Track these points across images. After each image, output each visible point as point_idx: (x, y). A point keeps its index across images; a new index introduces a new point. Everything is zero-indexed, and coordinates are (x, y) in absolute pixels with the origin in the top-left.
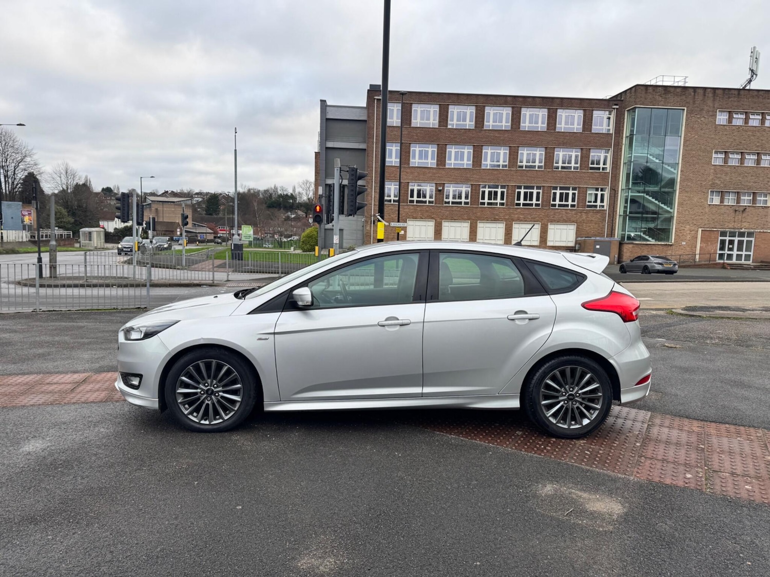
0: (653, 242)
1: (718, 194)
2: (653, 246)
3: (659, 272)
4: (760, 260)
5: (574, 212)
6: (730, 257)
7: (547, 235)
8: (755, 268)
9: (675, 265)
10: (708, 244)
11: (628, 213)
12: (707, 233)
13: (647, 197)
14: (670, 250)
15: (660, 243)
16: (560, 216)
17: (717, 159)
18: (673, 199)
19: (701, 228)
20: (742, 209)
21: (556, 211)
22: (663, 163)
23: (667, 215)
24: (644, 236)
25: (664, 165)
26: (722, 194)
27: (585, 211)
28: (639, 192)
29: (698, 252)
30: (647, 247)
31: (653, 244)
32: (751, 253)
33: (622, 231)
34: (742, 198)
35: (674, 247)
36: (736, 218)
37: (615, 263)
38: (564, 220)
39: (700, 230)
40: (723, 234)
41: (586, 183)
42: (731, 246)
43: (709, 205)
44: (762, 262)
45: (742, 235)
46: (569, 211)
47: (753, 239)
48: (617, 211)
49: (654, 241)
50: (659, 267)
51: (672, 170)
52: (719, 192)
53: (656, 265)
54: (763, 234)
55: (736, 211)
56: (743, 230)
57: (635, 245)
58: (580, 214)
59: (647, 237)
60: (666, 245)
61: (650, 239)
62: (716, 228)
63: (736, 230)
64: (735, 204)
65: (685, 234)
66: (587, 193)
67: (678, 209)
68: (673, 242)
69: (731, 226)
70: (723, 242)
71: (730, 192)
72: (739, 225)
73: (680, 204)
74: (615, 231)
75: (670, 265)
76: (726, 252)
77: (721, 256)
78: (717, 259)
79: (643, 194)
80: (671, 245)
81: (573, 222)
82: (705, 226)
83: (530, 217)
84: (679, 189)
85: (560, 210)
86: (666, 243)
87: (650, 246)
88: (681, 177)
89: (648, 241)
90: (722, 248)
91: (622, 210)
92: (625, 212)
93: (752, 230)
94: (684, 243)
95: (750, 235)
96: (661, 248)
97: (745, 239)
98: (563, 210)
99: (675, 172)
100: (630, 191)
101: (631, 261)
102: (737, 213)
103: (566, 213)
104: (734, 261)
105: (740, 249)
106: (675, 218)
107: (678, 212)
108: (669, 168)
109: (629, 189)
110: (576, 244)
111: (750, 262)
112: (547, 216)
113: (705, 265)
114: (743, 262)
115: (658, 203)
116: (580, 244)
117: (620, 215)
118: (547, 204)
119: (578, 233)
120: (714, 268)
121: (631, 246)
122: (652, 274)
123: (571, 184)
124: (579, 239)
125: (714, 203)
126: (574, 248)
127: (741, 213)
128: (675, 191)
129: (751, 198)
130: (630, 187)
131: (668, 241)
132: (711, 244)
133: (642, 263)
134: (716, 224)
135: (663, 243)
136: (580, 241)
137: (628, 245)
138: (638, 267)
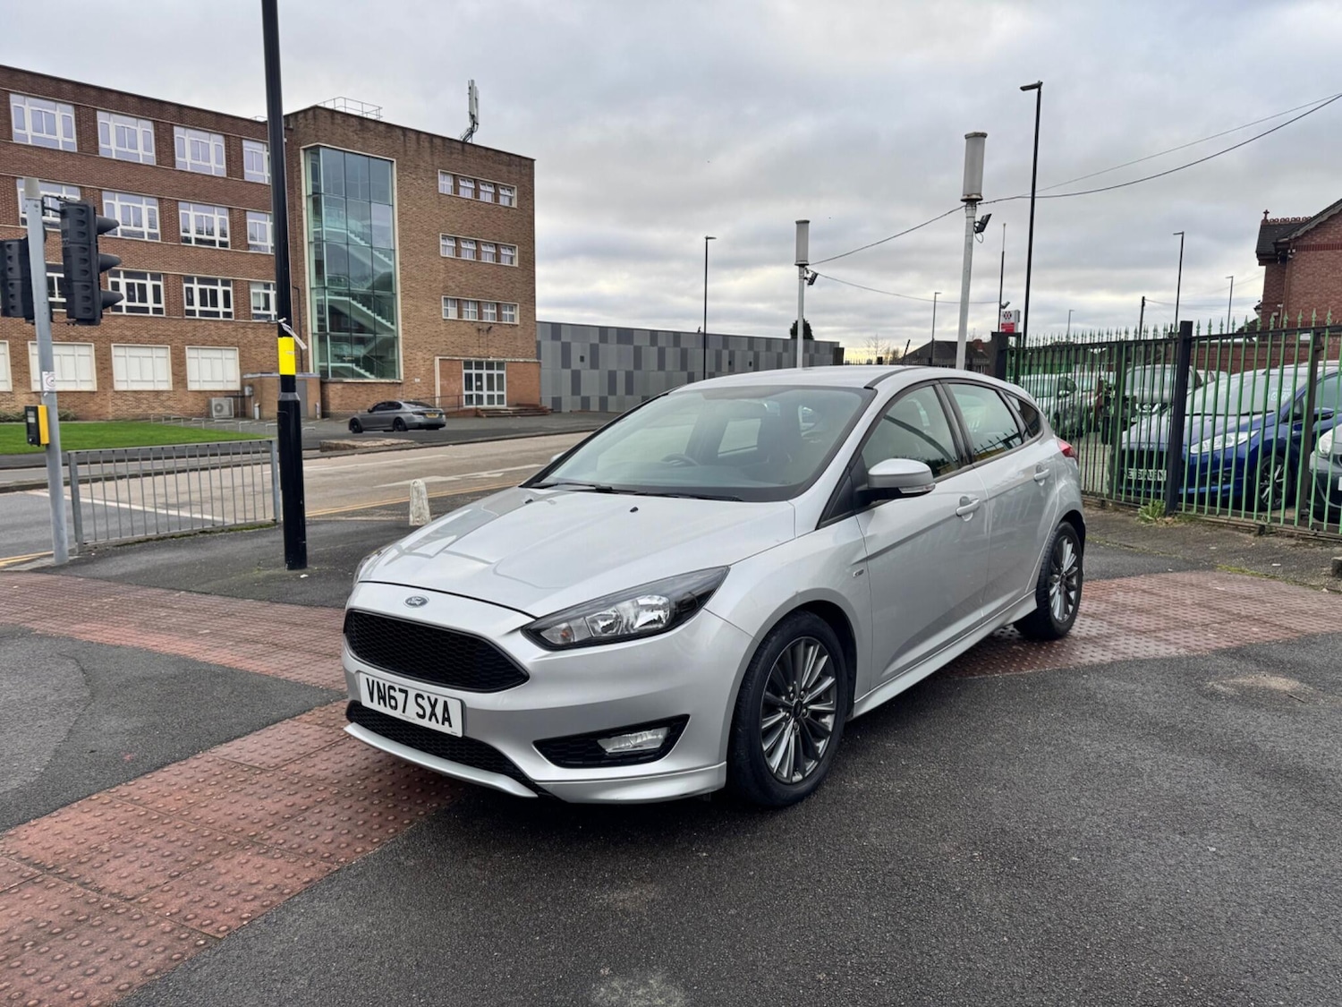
0: (372, 379)
1: (453, 302)
2: (374, 386)
3: (420, 426)
4: (515, 403)
5: (230, 327)
6: (480, 398)
7: (185, 370)
8: (515, 415)
9: (441, 414)
10: (449, 380)
11: (328, 331)
12: (447, 363)
13: (354, 303)
14: (399, 391)
15: (383, 381)
16: (207, 333)
17: (446, 248)
18: (392, 308)
19: (438, 355)
20: (486, 327)
21: (198, 324)
22: (372, 247)
23: (386, 335)
24: (357, 369)
25: (374, 252)
26: (459, 303)
27: (250, 326)
28: (339, 294)
29: (438, 393)
30: (365, 387)
31: (374, 383)
32: (504, 393)
33: (321, 361)
34: (484, 310)
35: (404, 387)
36: (481, 341)
37: (318, 417)
38: (214, 340)
39: (437, 359)
40: (468, 365)
41: (245, 274)
42: (479, 383)
43: (445, 320)
44: (518, 405)
45: (490, 366)
46: (220, 325)
47: (504, 372)
48: (306, 325)
49: (373, 377)
50: (419, 419)
51: (386, 260)
52: (455, 300)
53: (415, 416)
54: (515, 364)
55: (479, 330)
56: (491, 359)
57: (346, 385)
58: (242, 331)
59: (362, 371)
60: (393, 383)
61: (367, 374)
62: (457, 356)
63: (483, 359)
64: (477, 320)
65: (417, 365)
66: (249, 291)
67: (402, 325)
68: (402, 378)
69: (475, 353)
70: (469, 377)
71: (468, 301)
72: (485, 352)
73: (405, 317)
74: (308, 361)
75: (435, 414)
76: (474, 392)
77: (469, 398)
78: (464, 403)
79: (347, 299)
80: (400, 384)
81: (232, 344)
82: (444, 353)
83: (146, 335)
84: (402, 292)
85: (203, 323)
86: (392, 381)
87: (369, 385)
88: (401, 273)
89: (365, 377)
90: (469, 387)
91: (316, 323)
92: (321, 328)
93: (502, 360)
94: (417, 380)
95: (500, 366)
96: (386, 387)
97: (495, 372)
98: (210, 323)
99: (391, 263)
100: (326, 291)
101: (370, 411)
102: (481, 332)
103: (218, 328)
104: (485, 405)
105: (490, 388)
106: (401, 340)
107: (403, 330)
108: (382, 256)
109: (325, 288)
110: (243, 386)
111: (504, 406)
112: (182, 333)
113: (454, 412)
114: (496, 406)
115: (372, 315)
116: (251, 385)
117: (313, 334)
118: (179, 310)
119: (244, 366)
120: (465, 416)
121: (339, 386)
122: (410, 431)
123: (219, 273)
124: (249, 376)
125: (449, 318)
126: (240, 394)
127: (485, 332)
128: (395, 294)
129: (495, 311)
130: (326, 285)
131: (395, 378)
132: (455, 381)
133: (391, 414)
134: (457, 350)
135: (388, 381)
136: (251, 381)
137: (334, 385)
138: (381, 421)
